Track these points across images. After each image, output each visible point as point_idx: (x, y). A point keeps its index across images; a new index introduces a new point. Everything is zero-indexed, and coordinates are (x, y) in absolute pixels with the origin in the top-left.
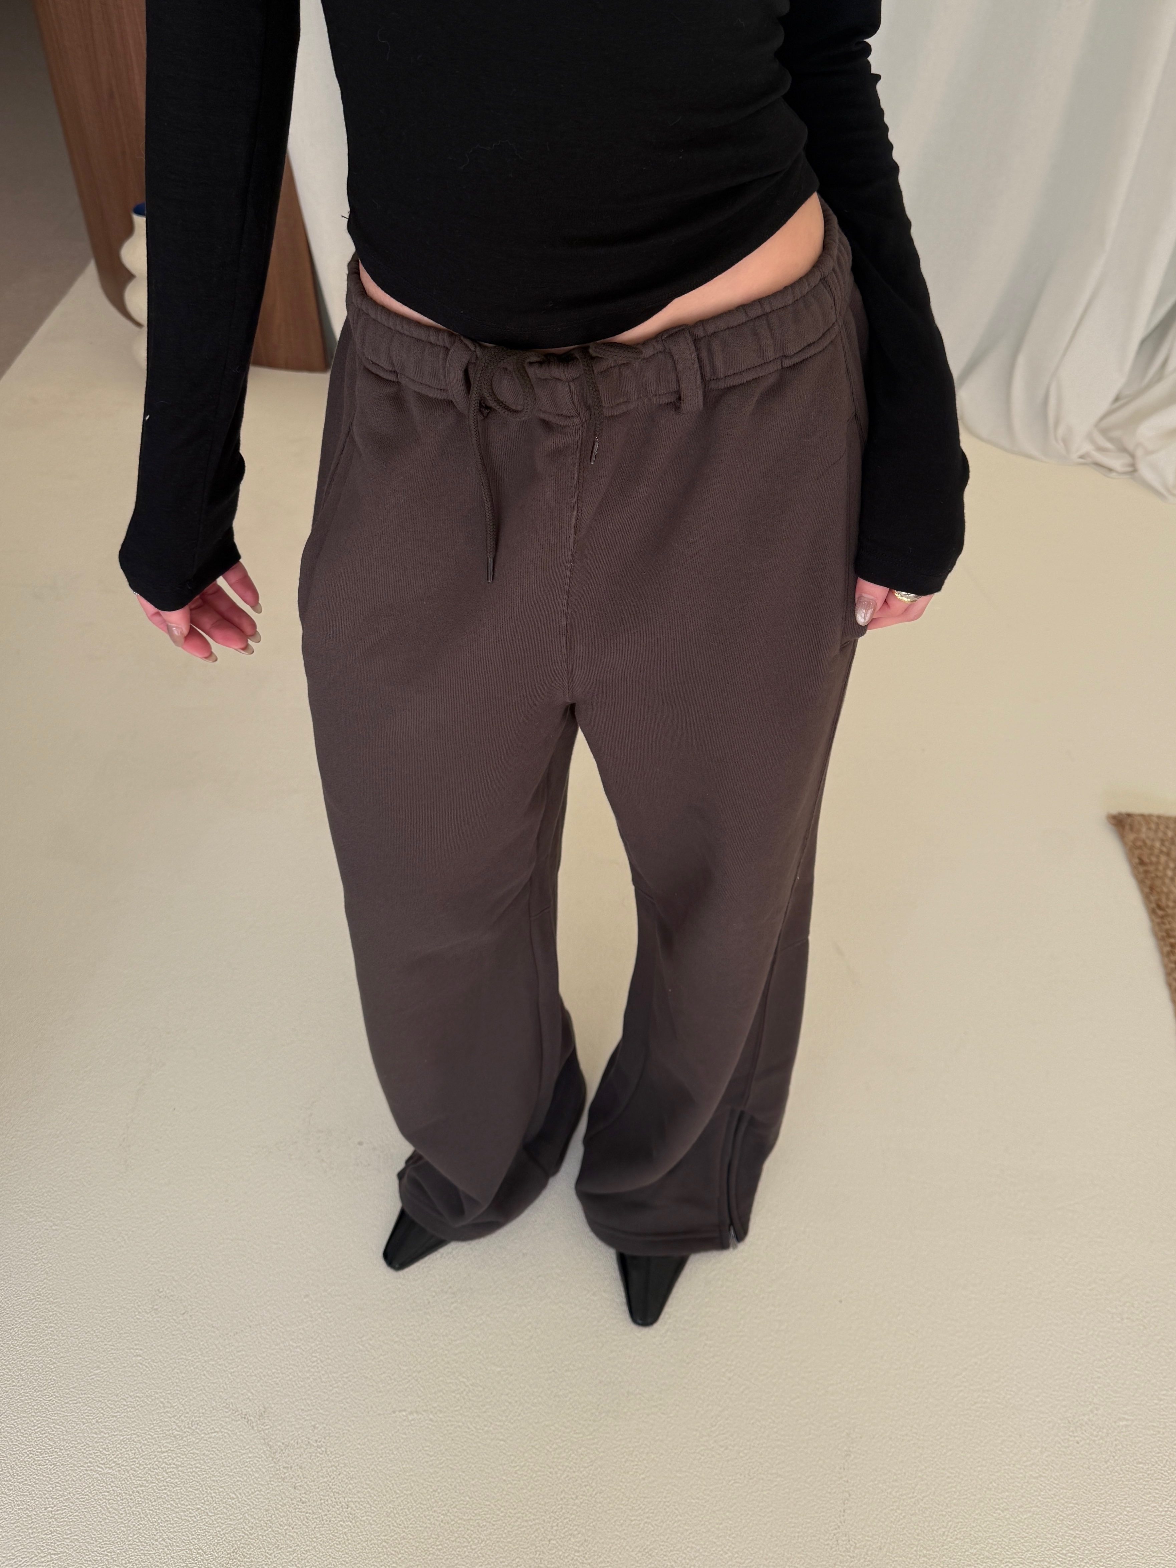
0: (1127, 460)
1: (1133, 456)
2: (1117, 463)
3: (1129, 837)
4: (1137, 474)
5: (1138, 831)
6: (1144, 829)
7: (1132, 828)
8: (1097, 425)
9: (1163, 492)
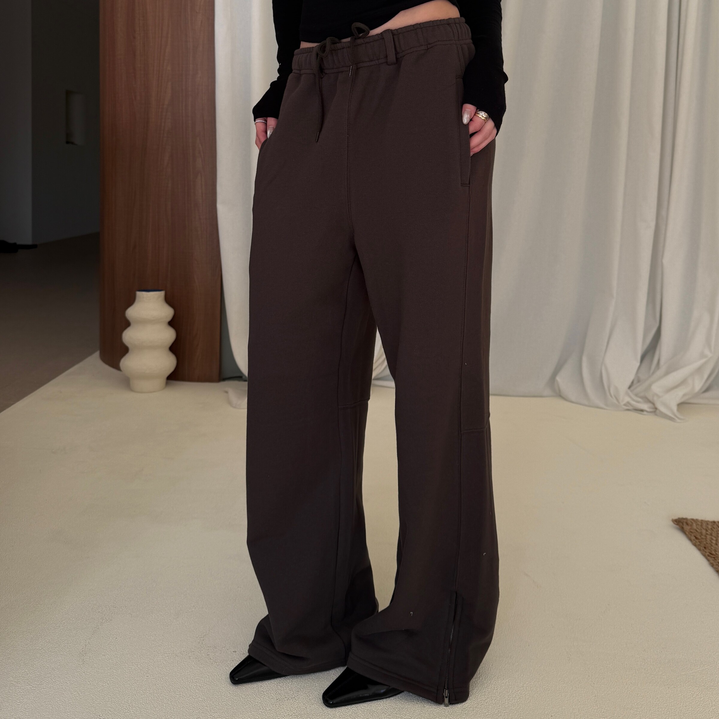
0: (650, 405)
1: (653, 403)
2: (645, 406)
3: (687, 528)
4: (658, 411)
5: (691, 526)
6: (694, 525)
7: (687, 524)
8: (630, 387)
9: (673, 416)
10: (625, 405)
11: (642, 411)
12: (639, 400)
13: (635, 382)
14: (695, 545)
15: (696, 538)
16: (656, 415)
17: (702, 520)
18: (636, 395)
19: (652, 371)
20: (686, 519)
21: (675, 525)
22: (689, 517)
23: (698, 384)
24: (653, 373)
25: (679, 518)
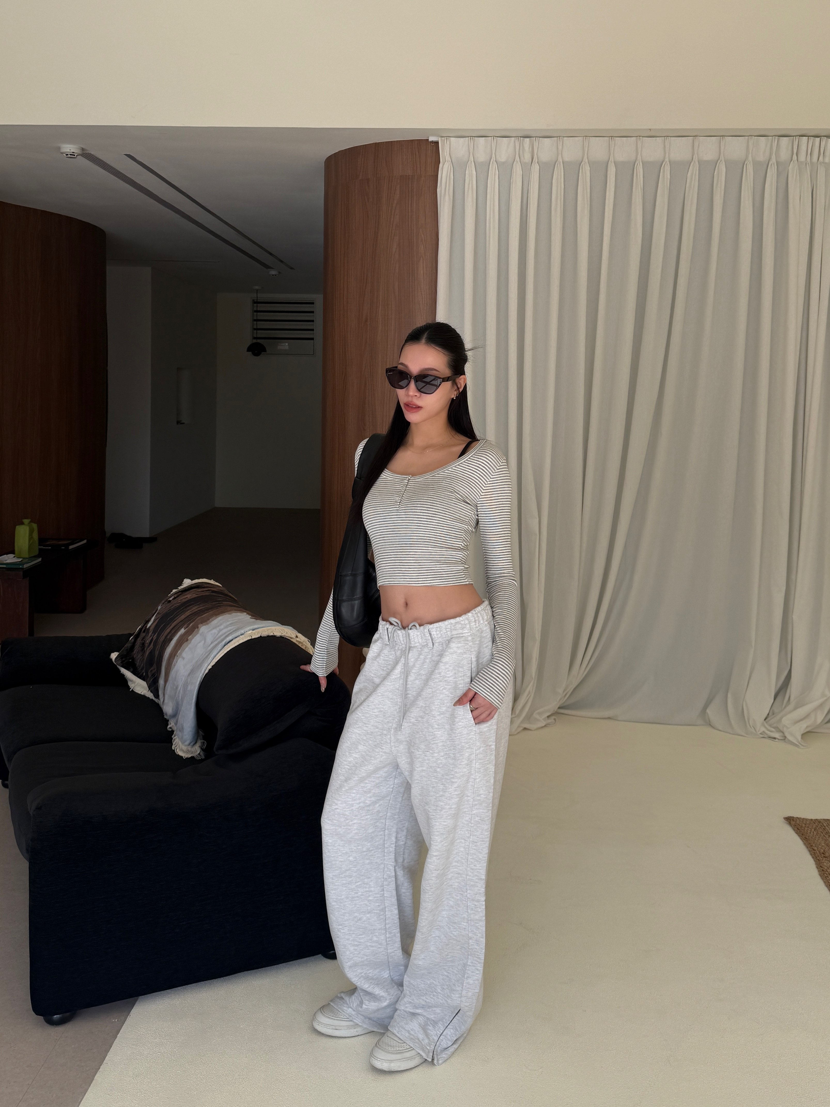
0: (781, 734)
1: (783, 733)
2: (777, 735)
3: (792, 822)
4: (786, 739)
5: (796, 821)
6: (798, 821)
7: (793, 820)
8: (765, 720)
9: (797, 744)
10: (761, 734)
11: (775, 738)
12: (773, 730)
13: (770, 714)
14: (797, 833)
15: (798, 829)
16: (785, 742)
17: (804, 818)
18: (770, 726)
19: (784, 706)
20: (793, 817)
21: (785, 821)
22: (795, 816)
23: (820, 717)
24: (785, 707)
25: (788, 817)
